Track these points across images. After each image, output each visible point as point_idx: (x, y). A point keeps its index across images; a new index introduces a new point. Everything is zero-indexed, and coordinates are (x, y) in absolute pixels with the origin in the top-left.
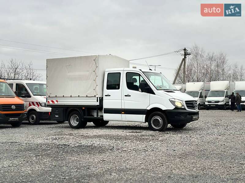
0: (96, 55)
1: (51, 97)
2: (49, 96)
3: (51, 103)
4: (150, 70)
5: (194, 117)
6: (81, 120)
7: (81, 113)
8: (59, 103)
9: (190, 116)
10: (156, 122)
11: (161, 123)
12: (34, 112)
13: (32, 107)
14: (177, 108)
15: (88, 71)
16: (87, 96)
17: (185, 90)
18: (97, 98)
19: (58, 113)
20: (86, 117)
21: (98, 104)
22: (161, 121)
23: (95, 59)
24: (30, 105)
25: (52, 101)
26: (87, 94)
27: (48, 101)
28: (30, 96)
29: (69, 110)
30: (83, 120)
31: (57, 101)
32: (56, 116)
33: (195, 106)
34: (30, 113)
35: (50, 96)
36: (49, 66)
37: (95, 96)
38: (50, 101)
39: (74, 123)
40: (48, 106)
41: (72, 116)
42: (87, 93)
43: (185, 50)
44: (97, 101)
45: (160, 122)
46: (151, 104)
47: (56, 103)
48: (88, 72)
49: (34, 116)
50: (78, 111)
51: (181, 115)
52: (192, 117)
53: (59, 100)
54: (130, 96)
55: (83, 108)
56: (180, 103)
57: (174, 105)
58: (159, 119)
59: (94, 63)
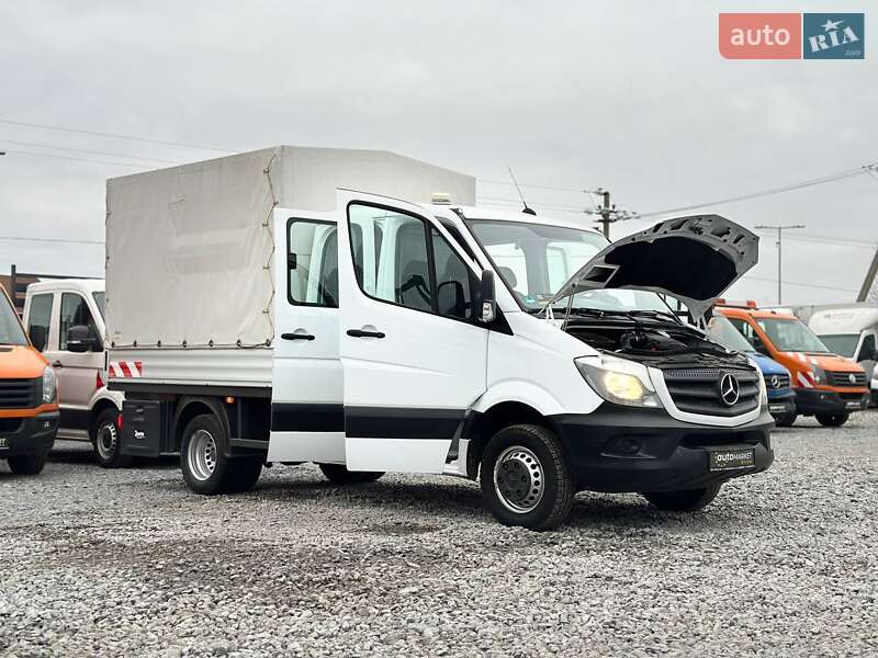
0: (275, 148)
1: (119, 349)
2: (113, 344)
3: (119, 373)
4: (528, 211)
5: (720, 457)
6: (224, 455)
7: (224, 422)
8: (145, 373)
9: (696, 452)
10: (514, 480)
11: (537, 483)
13: (105, 391)
14: (609, 407)
15: (243, 226)
16: (239, 345)
19: (142, 419)
20: (239, 441)
22: (536, 475)
23: (268, 167)
24: (99, 383)
25: (124, 368)
26: (240, 334)
27: (111, 367)
28: (100, 347)
29: (186, 402)
30: (228, 455)
31: (139, 368)
32: (137, 434)
33: (731, 397)
35: (117, 344)
36: (113, 209)
37: (269, 343)
38: (115, 364)
39: (201, 467)
40: (113, 386)
41: (194, 437)
42: (240, 329)
45: (534, 479)
46: (492, 385)
47: (135, 373)
48: (245, 231)
49: (112, 429)
50: (212, 413)
51: (633, 442)
52: (708, 455)
53: (144, 363)
54: (381, 336)
55: (229, 400)
56: (630, 380)
57: (598, 388)
58: (529, 460)
59: (267, 186)
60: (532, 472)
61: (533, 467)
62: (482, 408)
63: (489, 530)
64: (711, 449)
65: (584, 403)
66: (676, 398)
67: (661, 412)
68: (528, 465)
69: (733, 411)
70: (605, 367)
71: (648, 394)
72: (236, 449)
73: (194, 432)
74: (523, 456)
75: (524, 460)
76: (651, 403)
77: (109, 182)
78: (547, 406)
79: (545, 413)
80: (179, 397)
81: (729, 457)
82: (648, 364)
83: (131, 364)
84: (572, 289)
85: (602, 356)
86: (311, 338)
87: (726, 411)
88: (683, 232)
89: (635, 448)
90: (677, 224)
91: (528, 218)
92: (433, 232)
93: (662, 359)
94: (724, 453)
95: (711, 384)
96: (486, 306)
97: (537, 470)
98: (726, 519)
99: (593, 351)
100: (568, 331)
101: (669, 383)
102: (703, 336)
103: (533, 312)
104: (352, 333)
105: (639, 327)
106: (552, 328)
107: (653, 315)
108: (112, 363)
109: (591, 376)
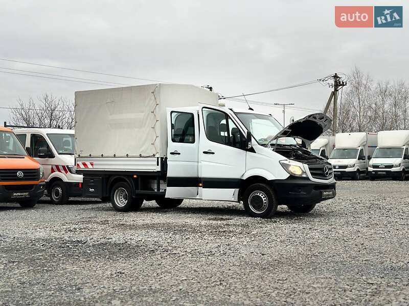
0: (156, 84)
1: (82, 157)
2: (79, 155)
3: (82, 167)
4: (250, 109)
5: (325, 193)
7: (132, 184)
8: (95, 167)
9: (318, 191)
10: (257, 202)
11: (265, 203)
12: (59, 182)
13: (57, 174)
14: (292, 177)
15: (142, 112)
16: (141, 156)
17: (334, 146)
18: (158, 158)
19: (92, 184)
20: (139, 191)
21: (158, 169)
22: (265, 200)
23: (154, 91)
24: (53, 171)
25: (85, 165)
26: (141, 152)
27: (78, 165)
28: (52, 156)
29: (112, 179)
30: (134, 197)
31: (92, 165)
32: (91, 190)
33: (327, 173)
34: (53, 184)
35: (81, 155)
36: (78, 103)
37: (154, 155)
38: (80, 163)
39: (121, 202)
40: (78, 172)
41: (117, 190)
42: (141, 150)
43: (336, 77)
44: (158, 165)
45: (264, 202)
47: (90, 166)
48: (143, 114)
50: (127, 181)
51: (300, 189)
52: (321, 192)
53: (94, 163)
54: (213, 153)
55: (135, 176)
56: (298, 168)
57: (288, 171)
58: (262, 195)
59: (153, 98)
60: (264, 199)
61: (264, 197)
62: (245, 178)
64: (322, 191)
65: (284, 176)
66: (312, 174)
67: (307, 179)
68: (262, 197)
69: (328, 178)
70: (290, 164)
71: (304, 172)
72: (137, 195)
75: (260, 195)
76: (304, 176)
77: (76, 92)
78: (270, 177)
79: (269, 179)
80: (110, 176)
81: (327, 193)
82: (303, 162)
83: (88, 163)
84: (277, 138)
85: (289, 160)
86: (179, 154)
87: (325, 178)
88: (311, 119)
89: (300, 190)
90: (310, 116)
91: (251, 111)
92: (228, 117)
93: (306, 161)
94: (326, 192)
95: (321, 169)
96: (249, 143)
97: (265, 198)
99: (286, 159)
100: (276, 151)
101: (310, 169)
103: (262, 145)
104: (204, 152)
106: (269, 151)
108: (78, 163)
109: (285, 167)
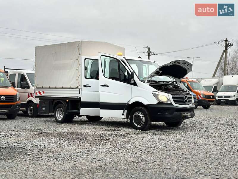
0: (80, 41)
1: (39, 88)
2: (37, 87)
3: (38, 94)
4: (140, 57)
6: (66, 114)
7: (66, 105)
8: (45, 94)
9: (178, 113)
10: (138, 119)
11: (143, 120)
13: (31, 98)
14: (160, 103)
15: (72, 59)
16: (70, 88)
18: (80, 89)
19: (44, 105)
20: (70, 110)
21: (80, 96)
23: (77, 46)
24: (29, 97)
25: (40, 93)
26: (71, 85)
27: (36, 93)
29: (55, 102)
31: (44, 93)
32: (43, 109)
33: (186, 101)
34: (29, 105)
36: (37, 54)
37: (78, 87)
38: (37, 92)
39: (60, 117)
40: (36, 97)
44: (80, 93)
45: (142, 119)
46: (133, 98)
47: (43, 94)
48: (72, 61)
49: (32, 108)
50: (63, 104)
51: (165, 111)
52: (181, 114)
53: (45, 92)
54: (108, 86)
55: (67, 101)
56: (165, 97)
57: (157, 99)
58: (141, 115)
59: (78, 50)
60: (142, 117)
61: (142, 116)
62: (130, 103)
63: (132, 131)
64: (182, 112)
65: (154, 102)
66: (174, 101)
67: (171, 104)
68: (141, 116)
69: (187, 104)
70: (159, 94)
71: (168, 100)
72: (69, 112)
73: (58, 108)
74: (140, 114)
75: (140, 115)
76: (168, 102)
78: (146, 103)
79: (145, 104)
80: (54, 100)
81: (186, 114)
82: (168, 93)
83: (41, 92)
84: (151, 76)
85: (158, 91)
86: (90, 86)
87: (185, 104)
88: (176, 63)
89: (165, 112)
90: (175, 62)
91: (140, 59)
92: (120, 62)
93: (171, 92)
94: (184, 113)
95: (182, 98)
96: (132, 80)
97: (143, 117)
98: (184, 129)
99: (156, 90)
100: (150, 86)
101: (173, 98)
102: (179, 87)
103: (142, 81)
104: (102, 86)
105: (166, 85)
106: (147, 85)
107: (168, 82)
108: (36, 92)
109: (156, 96)
